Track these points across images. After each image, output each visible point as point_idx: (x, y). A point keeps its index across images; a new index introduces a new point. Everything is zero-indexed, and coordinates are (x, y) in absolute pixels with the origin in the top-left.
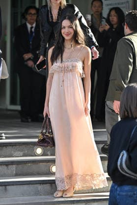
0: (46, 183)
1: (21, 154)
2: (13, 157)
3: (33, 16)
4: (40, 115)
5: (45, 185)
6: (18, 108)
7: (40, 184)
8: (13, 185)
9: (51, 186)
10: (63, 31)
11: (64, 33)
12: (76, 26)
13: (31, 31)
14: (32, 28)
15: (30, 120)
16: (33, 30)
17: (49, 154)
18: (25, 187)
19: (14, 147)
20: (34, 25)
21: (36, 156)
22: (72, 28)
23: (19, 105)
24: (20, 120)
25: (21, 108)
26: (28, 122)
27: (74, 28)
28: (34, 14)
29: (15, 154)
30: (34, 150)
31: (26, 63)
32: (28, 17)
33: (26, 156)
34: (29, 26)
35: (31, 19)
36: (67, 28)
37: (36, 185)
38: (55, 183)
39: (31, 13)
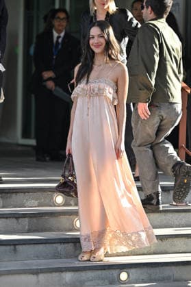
0: (68, 243)
1: (36, 203)
2: (25, 207)
3: (62, 22)
4: (62, 152)
5: (66, 245)
6: (33, 142)
7: (61, 243)
8: (24, 244)
9: (75, 245)
10: (91, 42)
11: (92, 45)
12: (108, 35)
13: (57, 41)
14: (58, 37)
15: (47, 158)
16: (60, 40)
17: (73, 204)
18: (41, 247)
19: (27, 194)
20: (62, 35)
21: (55, 206)
22: (103, 37)
23: (34, 138)
24: (34, 159)
25: (37, 142)
26: (45, 161)
27: (106, 37)
28: (64, 18)
29: (28, 203)
30: (53, 198)
31: (44, 83)
32: (56, 23)
33: (42, 206)
34: (55, 34)
35: (59, 25)
36: (96, 38)
37: (54, 245)
38: (79, 242)
39: (59, 18)
